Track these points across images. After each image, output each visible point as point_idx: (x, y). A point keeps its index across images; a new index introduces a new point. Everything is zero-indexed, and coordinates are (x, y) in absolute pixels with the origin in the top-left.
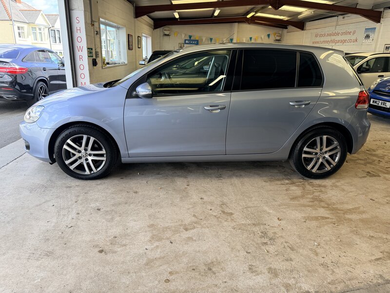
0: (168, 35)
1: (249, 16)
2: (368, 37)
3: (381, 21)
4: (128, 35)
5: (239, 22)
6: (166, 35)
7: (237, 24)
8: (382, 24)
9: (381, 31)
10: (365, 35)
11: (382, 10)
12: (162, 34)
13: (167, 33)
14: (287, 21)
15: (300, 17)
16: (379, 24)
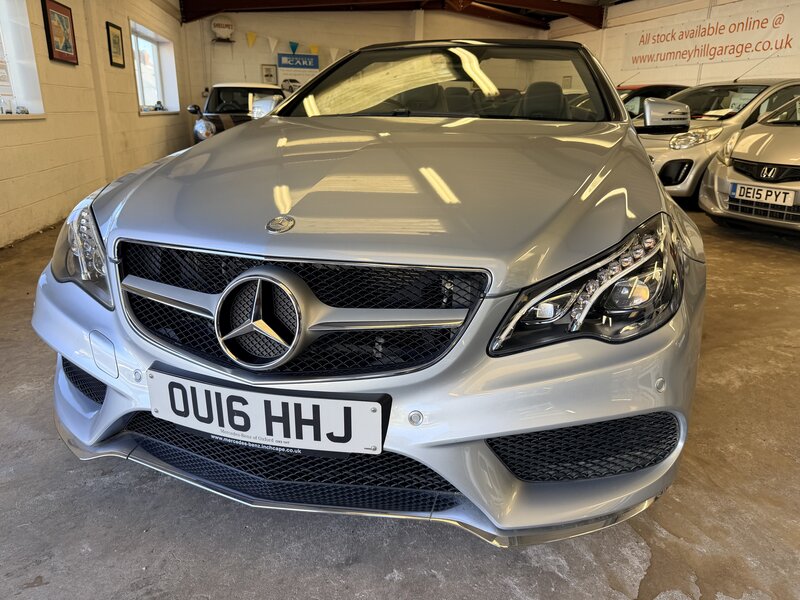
0: (227, 41)
5: (427, 8)
6: (220, 40)
12: (208, 38)
13: (224, 33)
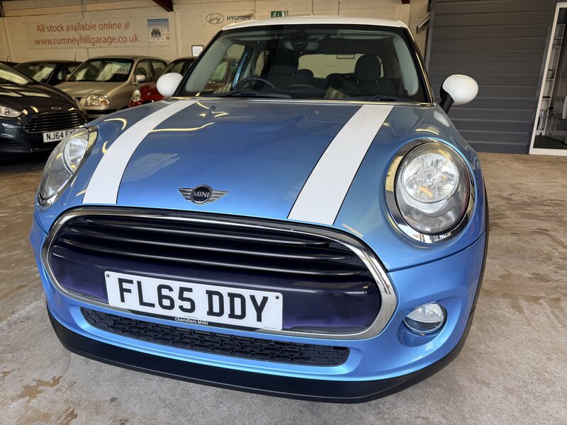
2: (156, 33)
3: (175, 10)
8: (177, 14)
9: (178, 25)
10: (152, 31)
16: (171, 13)
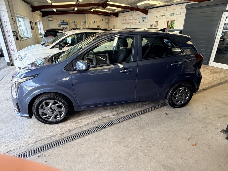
0: (51, 20)
1: (92, 10)
2: (144, 21)
3: (148, 14)
4: (30, 22)
5: (87, 13)
6: (50, 20)
7: (86, 14)
9: (148, 18)
11: (148, 9)
12: (48, 20)
13: (50, 19)
14: (110, 13)
15: (115, 11)
16: (147, 15)
